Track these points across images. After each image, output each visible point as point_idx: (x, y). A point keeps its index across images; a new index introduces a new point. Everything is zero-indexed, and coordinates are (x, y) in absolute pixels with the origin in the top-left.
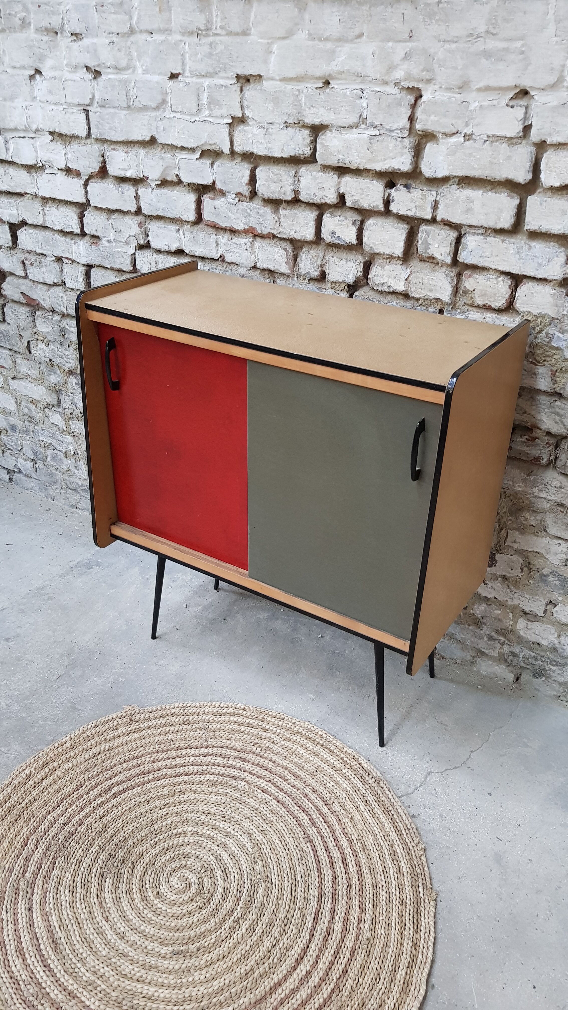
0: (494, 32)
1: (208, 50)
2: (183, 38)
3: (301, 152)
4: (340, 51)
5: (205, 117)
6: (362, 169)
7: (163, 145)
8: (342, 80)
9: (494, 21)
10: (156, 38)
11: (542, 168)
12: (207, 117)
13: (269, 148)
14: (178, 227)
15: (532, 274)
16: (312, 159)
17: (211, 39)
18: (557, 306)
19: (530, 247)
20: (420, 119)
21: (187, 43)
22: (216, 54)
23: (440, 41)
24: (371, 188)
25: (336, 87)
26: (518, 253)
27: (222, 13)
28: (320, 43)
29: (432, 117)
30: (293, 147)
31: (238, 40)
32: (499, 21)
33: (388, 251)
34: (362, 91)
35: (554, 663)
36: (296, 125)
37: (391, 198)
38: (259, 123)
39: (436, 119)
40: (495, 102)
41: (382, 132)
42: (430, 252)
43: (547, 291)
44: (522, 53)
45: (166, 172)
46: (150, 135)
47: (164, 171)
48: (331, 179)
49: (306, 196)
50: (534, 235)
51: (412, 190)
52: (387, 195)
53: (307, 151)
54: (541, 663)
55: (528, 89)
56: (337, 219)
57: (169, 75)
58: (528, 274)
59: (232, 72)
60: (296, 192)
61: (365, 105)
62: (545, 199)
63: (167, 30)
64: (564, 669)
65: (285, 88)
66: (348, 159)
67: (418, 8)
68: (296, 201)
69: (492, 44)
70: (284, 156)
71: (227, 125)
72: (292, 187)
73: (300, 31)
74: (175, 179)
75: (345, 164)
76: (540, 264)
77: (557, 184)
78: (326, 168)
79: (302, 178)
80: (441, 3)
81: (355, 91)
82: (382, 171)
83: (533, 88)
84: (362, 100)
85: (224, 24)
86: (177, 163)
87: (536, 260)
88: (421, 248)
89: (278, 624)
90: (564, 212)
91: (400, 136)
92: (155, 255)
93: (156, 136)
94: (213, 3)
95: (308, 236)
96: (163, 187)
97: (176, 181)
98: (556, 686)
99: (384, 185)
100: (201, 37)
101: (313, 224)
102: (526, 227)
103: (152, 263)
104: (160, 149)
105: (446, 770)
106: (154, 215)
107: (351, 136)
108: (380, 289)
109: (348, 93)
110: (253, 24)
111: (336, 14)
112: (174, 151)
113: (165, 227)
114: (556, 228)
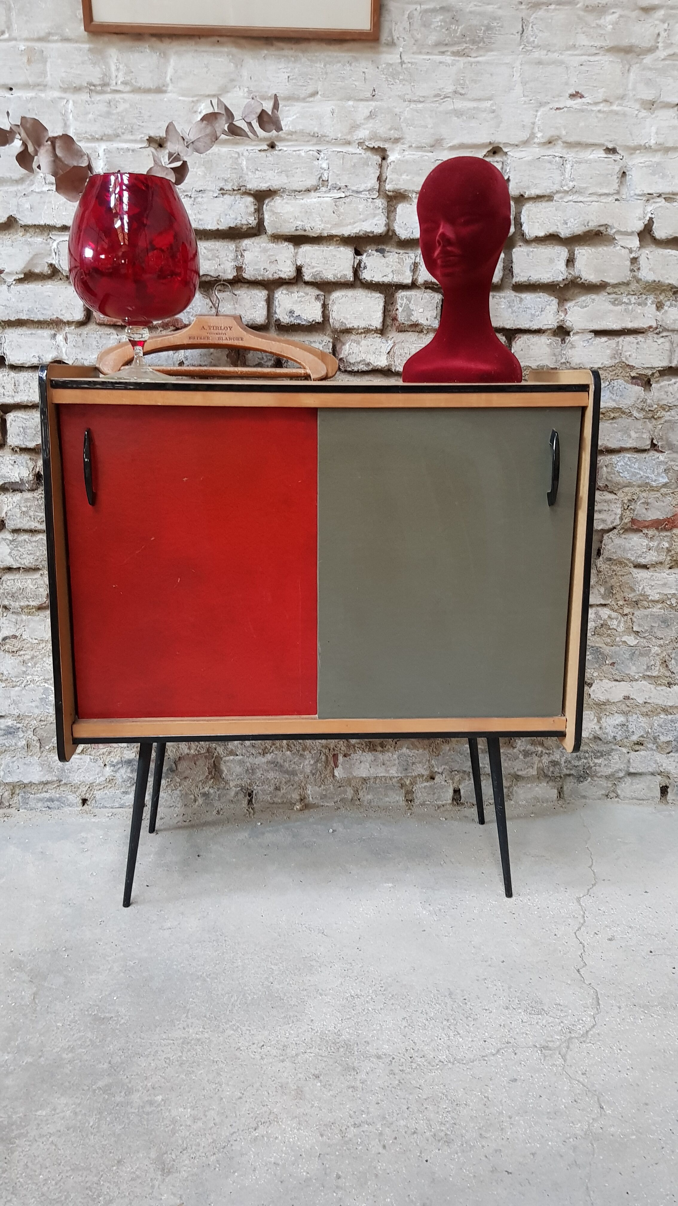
0: (463, 92)
1: (106, 109)
2: (63, 95)
3: (244, 222)
4: (289, 110)
6: (326, 235)
7: (26, 228)
8: (291, 141)
9: (462, 82)
10: (19, 94)
11: (522, 220)
13: (200, 220)
14: (53, 332)
15: (527, 327)
16: (258, 229)
17: (108, 97)
18: (555, 355)
19: (521, 299)
20: (391, 179)
21: (71, 101)
22: (118, 113)
23: (405, 101)
24: (338, 256)
25: (285, 149)
26: (510, 307)
27: (126, 65)
29: (404, 177)
30: (233, 217)
31: (150, 98)
32: (467, 82)
33: (363, 324)
34: (319, 152)
35: (599, 754)
36: (235, 192)
37: (362, 265)
38: (184, 191)
39: (408, 178)
41: (348, 194)
42: (414, 319)
43: (543, 340)
44: (493, 112)
45: (35, 262)
46: (7, 216)
47: (32, 259)
48: (287, 249)
49: (253, 273)
50: (520, 288)
51: (386, 254)
52: (357, 261)
53: (252, 221)
54: (585, 761)
55: (501, 146)
56: (295, 295)
58: (522, 328)
59: (142, 133)
60: (239, 269)
61: (325, 166)
62: (531, 249)
63: (38, 85)
64: (610, 757)
65: (219, 150)
66: (309, 225)
67: (380, 67)
68: (239, 280)
69: (460, 104)
70: (221, 228)
72: (233, 264)
73: (237, 89)
74: (46, 270)
75: (305, 230)
76: (533, 315)
77: (541, 234)
78: (277, 238)
79: (246, 253)
80: (405, 64)
81: (311, 152)
82: (352, 235)
83: (506, 144)
84: (320, 162)
85: (129, 78)
86: (53, 248)
87: (528, 311)
88: (401, 317)
89: (269, 837)
90: (551, 261)
91: (368, 196)
92: (13, 374)
93: (18, 216)
94: (111, 56)
95: (258, 320)
96: (26, 282)
97: (49, 272)
98: (604, 783)
99: (353, 251)
100: (94, 94)
101: (263, 304)
102: (515, 280)
103: (7, 386)
104: (21, 234)
105: (588, 890)
106: (13, 319)
107: (309, 201)
108: (356, 369)
109: (303, 154)
110: (171, 80)
111: (284, 70)
112: (46, 234)
113: (31, 334)
114: (546, 277)
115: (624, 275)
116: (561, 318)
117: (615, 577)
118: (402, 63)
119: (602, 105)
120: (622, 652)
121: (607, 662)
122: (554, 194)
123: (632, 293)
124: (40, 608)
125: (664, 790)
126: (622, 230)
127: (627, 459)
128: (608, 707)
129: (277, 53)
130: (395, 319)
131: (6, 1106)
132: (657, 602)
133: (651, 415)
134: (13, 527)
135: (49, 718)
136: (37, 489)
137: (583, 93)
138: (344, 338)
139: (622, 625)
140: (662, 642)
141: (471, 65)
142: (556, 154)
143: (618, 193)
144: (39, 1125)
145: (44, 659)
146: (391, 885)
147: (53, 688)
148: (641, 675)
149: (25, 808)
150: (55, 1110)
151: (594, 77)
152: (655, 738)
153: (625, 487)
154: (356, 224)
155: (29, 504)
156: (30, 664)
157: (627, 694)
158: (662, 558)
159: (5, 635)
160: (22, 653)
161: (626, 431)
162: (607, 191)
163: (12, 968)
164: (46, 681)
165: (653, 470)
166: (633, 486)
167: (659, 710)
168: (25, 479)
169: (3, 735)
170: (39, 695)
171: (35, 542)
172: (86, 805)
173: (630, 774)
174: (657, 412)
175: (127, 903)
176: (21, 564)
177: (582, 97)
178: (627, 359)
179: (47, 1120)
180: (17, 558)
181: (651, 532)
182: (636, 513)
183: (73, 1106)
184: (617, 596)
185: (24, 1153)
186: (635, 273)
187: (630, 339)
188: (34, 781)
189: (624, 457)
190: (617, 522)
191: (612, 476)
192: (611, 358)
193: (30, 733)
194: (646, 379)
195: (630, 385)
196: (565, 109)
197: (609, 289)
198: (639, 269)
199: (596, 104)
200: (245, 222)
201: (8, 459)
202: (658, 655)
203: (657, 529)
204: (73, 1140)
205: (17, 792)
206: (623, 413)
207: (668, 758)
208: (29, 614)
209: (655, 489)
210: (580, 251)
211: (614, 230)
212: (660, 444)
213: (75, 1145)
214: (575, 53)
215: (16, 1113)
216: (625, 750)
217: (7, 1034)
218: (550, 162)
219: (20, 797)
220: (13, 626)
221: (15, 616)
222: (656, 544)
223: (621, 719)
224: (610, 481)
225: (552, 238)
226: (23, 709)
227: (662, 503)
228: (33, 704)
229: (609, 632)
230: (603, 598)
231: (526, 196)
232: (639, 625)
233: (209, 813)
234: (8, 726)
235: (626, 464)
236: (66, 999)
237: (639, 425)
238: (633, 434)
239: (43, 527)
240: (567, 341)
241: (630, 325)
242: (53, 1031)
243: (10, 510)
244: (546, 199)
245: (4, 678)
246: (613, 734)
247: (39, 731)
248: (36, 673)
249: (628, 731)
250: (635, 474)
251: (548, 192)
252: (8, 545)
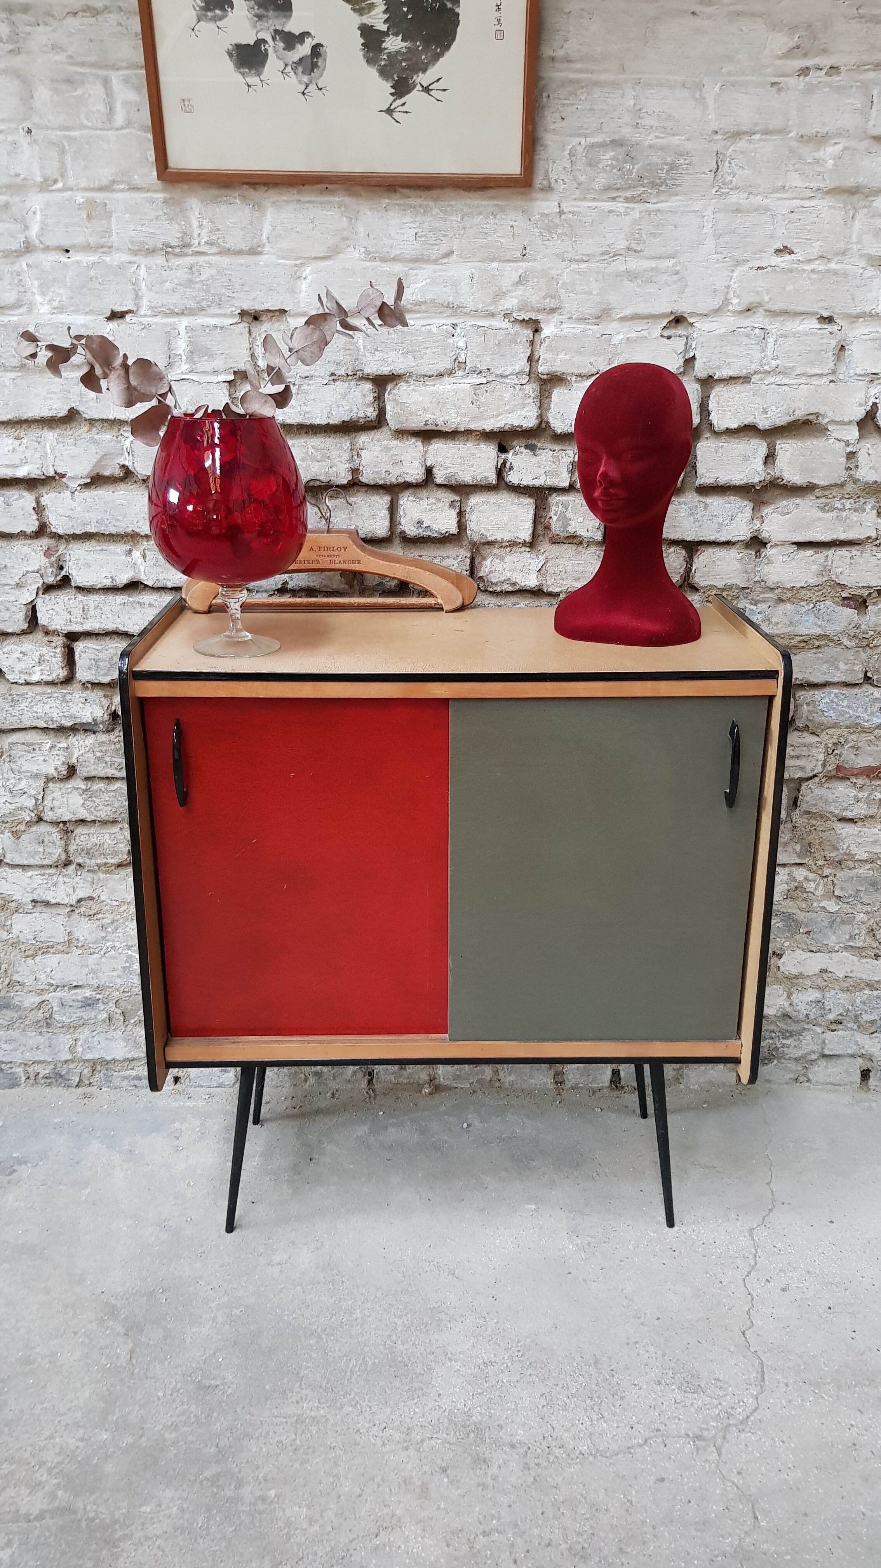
0: (638, 249)
1: (187, 276)
2: (133, 259)
3: (361, 415)
4: (416, 275)
5: (182, 373)
6: (463, 429)
7: (92, 422)
8: (420, 312)
9: (637, 236)
10: (76, 258)
11: (710, 408)
12: (186, 373)
13: (306, 412)
14: (129, 547)
15: (712, 538)
16: (378, 422)
17: (189, 260)
18: (746, 572)
19: (706, 504)
20: (545, 359)
21: (143, 266)
22: (202, 281)
23: (564, 260)
24: (478, 455)
25: (415, 323)
26: (692, 514)
27: (211, 221)
28: (384, 265)
29: (561, 356)
30: (347, 408)
31: (242, 261)
32: (644, 236)
33: (508, 536)
34: (454, 326)
35: (788, 1034)
36: (350, 378)
37: (508, 465)
39: (567, 357)
40: (645, 333)
41: (490, 379)
42: (571, 530)
43: (733, 554)
44: (677, 273)
45: (103, 463)
46: (68, 408)
47: (100, 461)
48: (415, 446)
49: (372, 476)
50: (705, 490)
51: (538, 452)
52: (501, 461)
53: (371, 413)
54: (771, 1042)
55: (686, 316)
56: (425, 502)
57: (109, 314)
58: (707, 539)
59: (232, 306)
60: (355, 471)
61: (461, 344)
62: (721, 444)
63: (102, 247)
64: (801, 1038)
66: (442, 419)
67: (532, 219)
68: (355, 485)
69: (634, 264)
70: (332, 422)
71: (226, 384)
72: (348, 465)
73: (351, 249)
74: (118, 472)
75: (437, 425)
76: (720, 525)
77: (734, 426)
78: (402, 433)
79: (364, 451)
80: (565, 213)
81: (444, 327)
82: (495, 430)
83: (692, 314)
84: (456, 339)
85: (215, 237)
86: (125, 447)
87: (715, 520)
88: (556, 527)
89: (393, 1134)
90: (746, 458)
91: (516, 382)
92: (80, 597)
93: (81, 408)
94: (192, 208)
95: (379, 532)
96: (93, 487)
97: (121, 475)
98: (792, 1066)
99: (497, 449)
100: (171, 257)
101: (385, 513)
102: (699, 482)
103: (74, 611)
104: (86, 429)
105: (764, 1219)
106: (78, 532)
107: (441, 387)
108: (499, 589)
109: (434, 330)
110: (268, 238)
111: (411, 225)
112: (116, 429)
113: (102, 550)
114: (738, 478)
115: (838, 474)
116: (756, 527)
117: (814, 833)
118: (561, 213)
119: (817, 262)
120: (819, 919)
121: (801, 931)
122: (752, 375)
123: (847, 496)
124: (120, 865)
125: (865, 1074)
126: (837, 419)
127: (833, 695)
128: (801, 980)
129: (401, 202)
130: (547, 528)
131: (108, 1499)
132: (866, 861)
133: (865, 643)
134: (86, 775)
135: (133, 989)
136: (113, 730)
137: (792, 248)
138: (485, 551)
139: (821, 888)
140: (869, 908)
141: (650, 215)
142: (756, 325)
143: (834, 372)
144: (143, 1524)
145: (126, 923)
146: (533, 1207)
147: (138, 956)
148: (842, 945)
149: (108, 1087)
150: (160, 1505)
151: (808, 227)
152: (856, 1017)
153: (830, 728)
154: (500, 417)
155: (104, 749)
156: (109, 929)
157: (824, 967)
158: (871, 812)
159: (80, 897)
160: (100, 916)
161: (833, 663)
162: (819, 372)
163: (105, 1315)
164: (129, 947)
165: (866, 708)
166: (840, 727)
167: (862, 985)
168: (99, 720)
169: (81, 1007)
170: (120, 963)
171: (113, 791)
172: (178, 1083)
173: (825, 1056)
174: (874, 640)
175: (230, 1227)
176: (96, 816)
177: (791, 252)
178: (837, 577)
179: (152, 1518)
180: (92, 809)
181: (860, 781)
182: (842, 759)
183: (180, 1502)
184: (816, 855)
185: (130, 1559)
186: (852, 472)
187: (843, 552)
188: (117, 1058)
189: (830, 693)
190: (819, 769)
191: (814, 715)
192: (818, 575)
193: (112, 1005)
194: (861, 600)
195: (840, 608)
196: (770, 269)
197: (818, 492)
198: (857, 467)
199: (809, 261)
200: (363, 415)
201: (78, 696)
202: (863, 923)
203: (868, 776)
204: (181, 1543)
205: (99, 1068)
206: (832, 641)
207: (871, 1038)
208: (107, 872)
209: (868, 730)
210: (783, 445)
211: (827, 420)
212: (875, 678)
213: (183, 1551)
214: (785, 196)
215: (119, 1508)
216: (819, 1030)
217: (104, 1406)
218: (748, 336)
219: (101, 1075)
220: (88, 886)
221: (90, 875)
222: (866, 794)
223: (815, 995)
224: (811, 721)
225: (749, 430)
226: (103, 979)
227: (875, 748)
228: (115, 974)
229: (805, 895)
230: (799, 857)
231: (716, 378)
232: (842, 889)
233: (322, 1095)
234: (86, 998)
235: (832, 701)
236: (166, 1359)
237: (850, 654)
238: (842, 666)
239: (123, 774)
240: (763, 555)
241: (842, 536)
242: (154, 1402)
243: (82, 755)
244: (741, 381)
245: (80, 944)
246: (805, 1012)
247: (123, 1004)
248: (117, 939)
249: (824, 1009)
250: (843, 713)
251: (744, 372)
252: (81, 795)
